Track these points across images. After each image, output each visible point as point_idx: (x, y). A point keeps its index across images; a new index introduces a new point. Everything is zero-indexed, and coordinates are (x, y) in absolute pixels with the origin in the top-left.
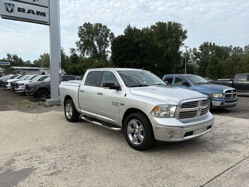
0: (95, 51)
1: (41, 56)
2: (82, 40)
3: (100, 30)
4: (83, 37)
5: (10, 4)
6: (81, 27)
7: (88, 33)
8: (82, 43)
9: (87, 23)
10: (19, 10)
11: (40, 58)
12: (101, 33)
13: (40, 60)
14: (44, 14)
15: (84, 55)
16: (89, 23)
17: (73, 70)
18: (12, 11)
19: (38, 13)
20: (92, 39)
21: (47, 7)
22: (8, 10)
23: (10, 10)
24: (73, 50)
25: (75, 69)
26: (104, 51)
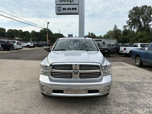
0: (141, 26)
1: (108, 32)
2: (130, 19)
3: (146, 10)
4: (132, 17)
5: (59, 7)
6: (131, 10)
7: (136, 13)
8: (131, 21)
9: (136, 7)
10: (63, 9)
11: (107, 33)
12: (146, 12)
13: (107, 34)
14: (76, 9)
15: (131, 29)
16: (137, 7)
17: (122, 40)
18: (60, 10)
19: (73, 9)
20: (139, 17)
21: (78, 4)
22: (58, 11)
23: (59, 10)
24: (125, 27)
25: (124, 39)
26: (148, 25)
